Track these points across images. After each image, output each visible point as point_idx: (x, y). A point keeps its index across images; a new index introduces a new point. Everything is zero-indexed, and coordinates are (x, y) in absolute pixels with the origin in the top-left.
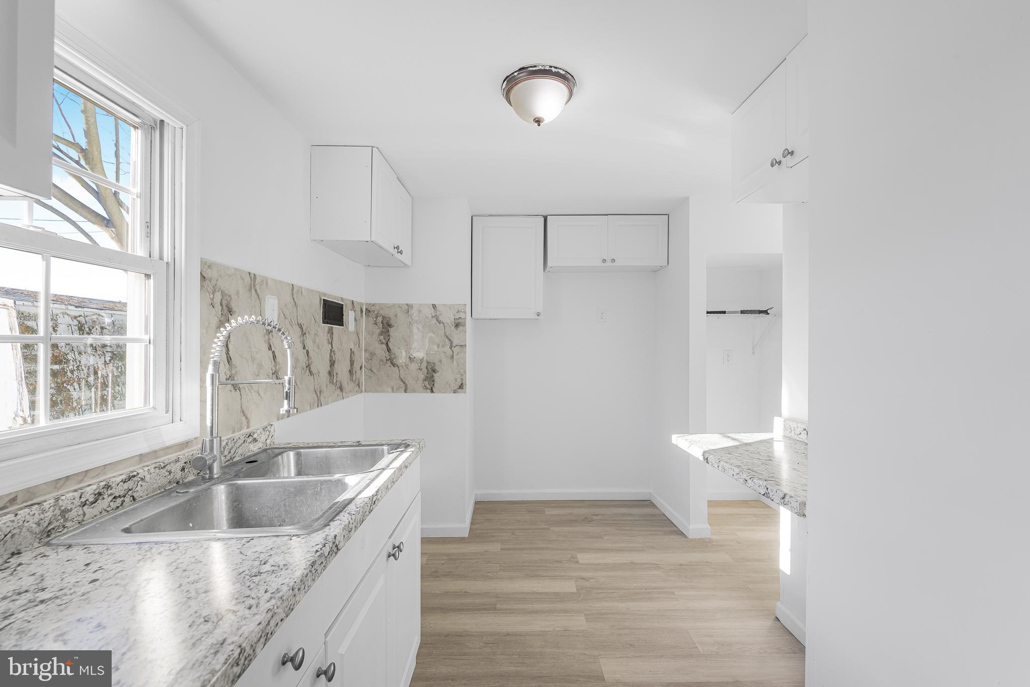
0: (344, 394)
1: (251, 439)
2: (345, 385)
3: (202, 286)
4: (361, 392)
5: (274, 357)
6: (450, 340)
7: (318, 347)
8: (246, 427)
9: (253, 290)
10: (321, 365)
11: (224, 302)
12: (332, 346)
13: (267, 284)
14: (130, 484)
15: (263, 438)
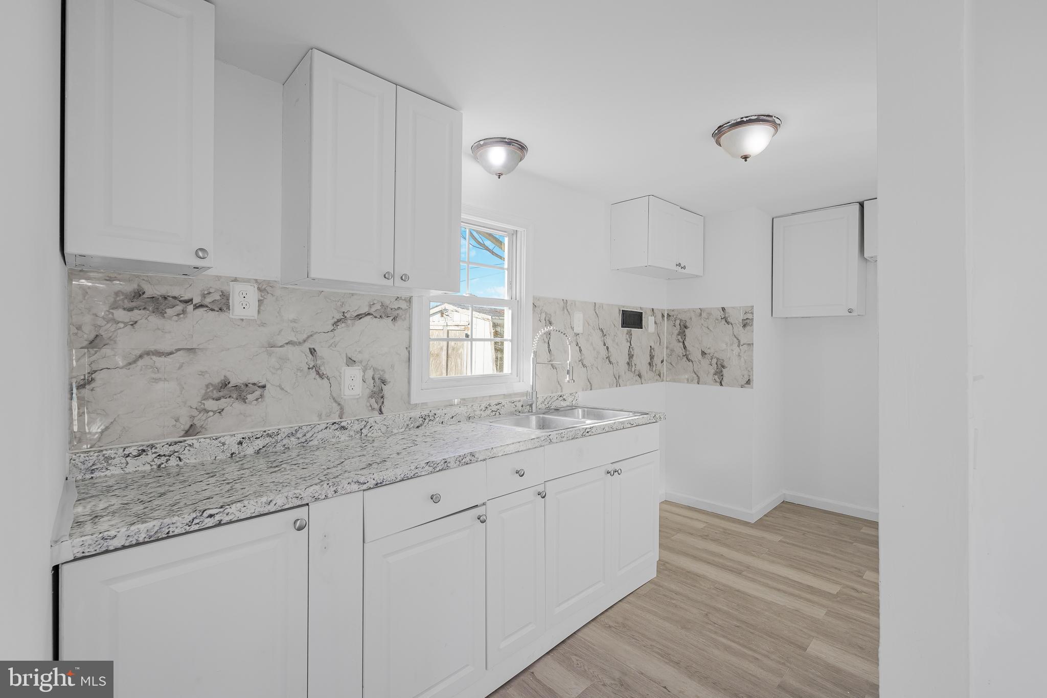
0: (643, 380)
1: (561, 398)
2: (644, 373)
3: (534, 310)
4: (663, 381)
5: (580, 350)
6: (738, 339)
7: (617, 344)
8: (560, 391)
9: (565, 310)
10: (621, 358)
11: (547, 319)
12: (631, 344)
13: (575, 305)
14: (498, 407)
15: (570, 399)
